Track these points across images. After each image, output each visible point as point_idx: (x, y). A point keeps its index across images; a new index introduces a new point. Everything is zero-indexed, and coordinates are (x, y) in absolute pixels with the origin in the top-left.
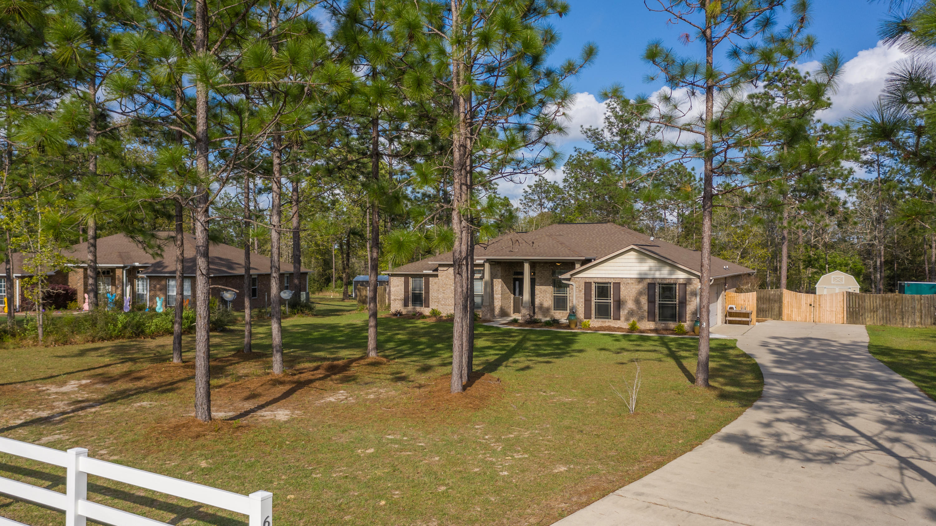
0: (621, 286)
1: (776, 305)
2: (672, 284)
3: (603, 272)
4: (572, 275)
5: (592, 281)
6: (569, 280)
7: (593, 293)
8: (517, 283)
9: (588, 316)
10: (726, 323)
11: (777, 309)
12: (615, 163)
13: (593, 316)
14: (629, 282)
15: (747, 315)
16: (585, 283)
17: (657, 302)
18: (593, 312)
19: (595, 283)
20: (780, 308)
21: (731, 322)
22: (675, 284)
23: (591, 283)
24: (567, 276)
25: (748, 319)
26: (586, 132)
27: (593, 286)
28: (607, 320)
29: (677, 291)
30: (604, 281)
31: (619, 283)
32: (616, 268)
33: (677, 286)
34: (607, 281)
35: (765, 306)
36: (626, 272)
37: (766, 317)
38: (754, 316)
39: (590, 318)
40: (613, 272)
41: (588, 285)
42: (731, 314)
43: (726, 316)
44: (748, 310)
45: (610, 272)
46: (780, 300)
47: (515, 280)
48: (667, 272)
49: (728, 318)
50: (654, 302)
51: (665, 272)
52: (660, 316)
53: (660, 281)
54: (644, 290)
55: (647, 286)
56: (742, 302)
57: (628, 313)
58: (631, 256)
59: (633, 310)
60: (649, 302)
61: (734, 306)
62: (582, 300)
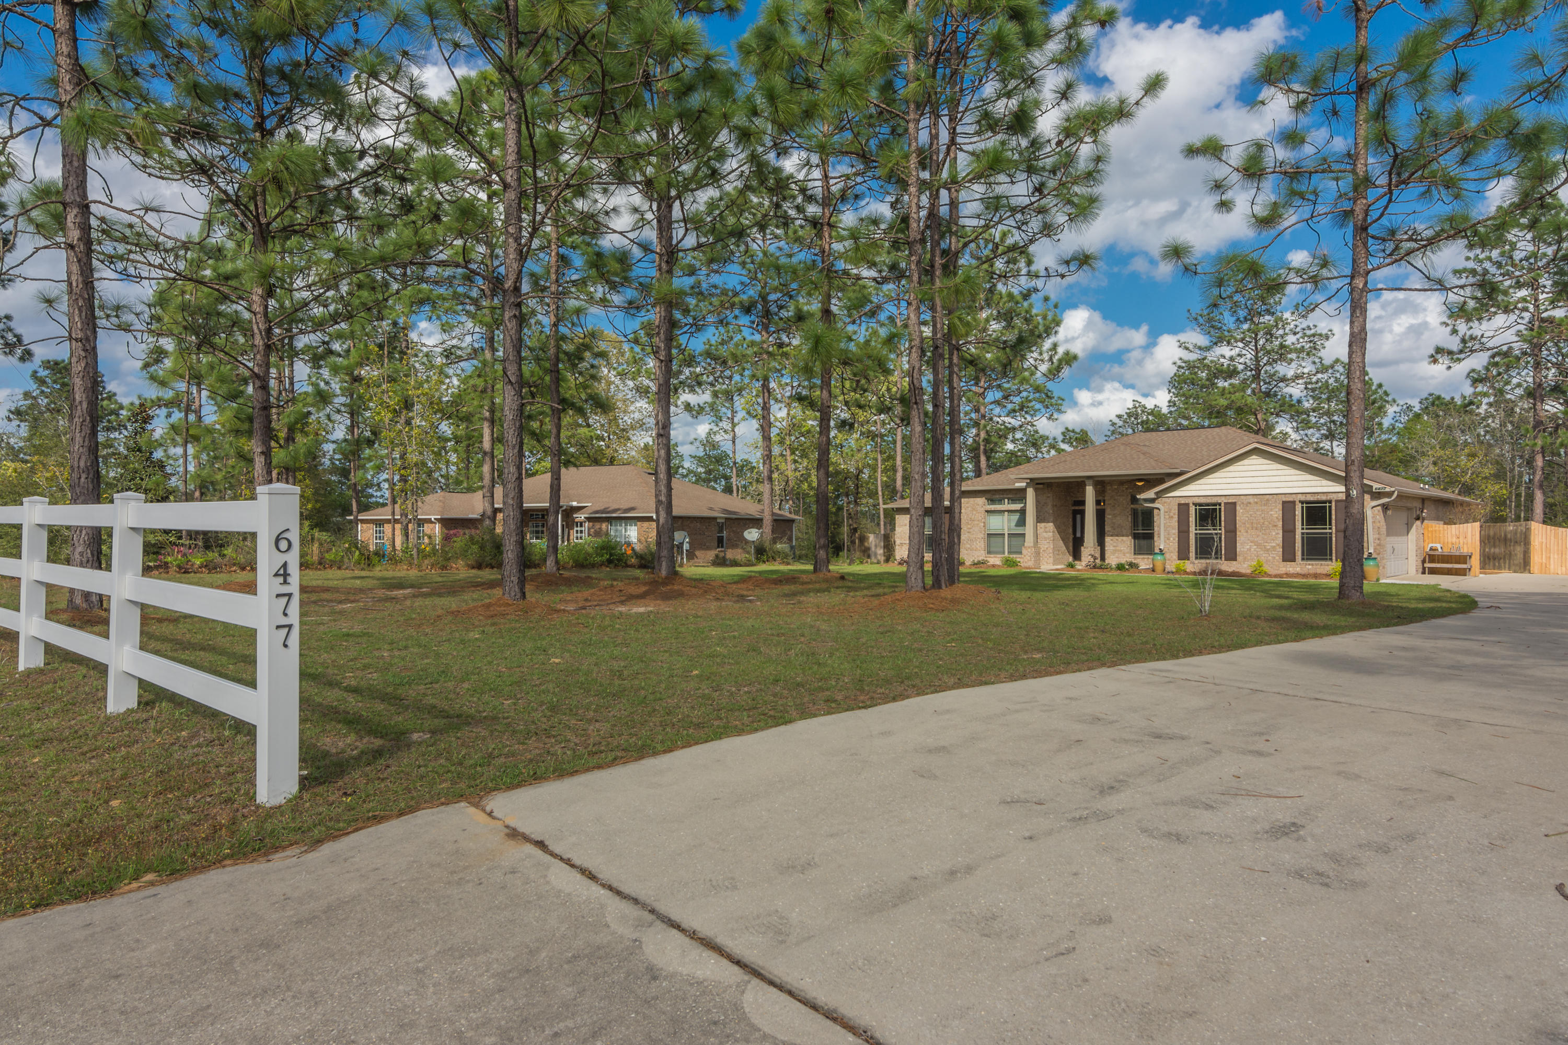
0: (1238, 508)
1: (1519, 550)
2: (1325, 502)
3: (1209, 487)
4: (1157, 493)
5: (1190, 501)
6: (1153, 501)
7: (1192, 519)
8: (1078, 517)
9: (1183, 556)
10: (1424, 573)
11: (1520, 556)
12: (1242, 360)
13: (1192, 554)
15: (1463, 559)
16: (1179, 505)
17: (1299, 531)
18: (1192, 550)
19: (1195, 505)
20: (1527, 554)
21: (1433, 572)
22: (1330, 502)
23: (1188, 505)
24: (1150, 494)
25: (1464, 566)
26: (1196, 319)
27: (1192, 509)
28: (1215, 561)
29: (1333, 512)
30: (1209, 500)
31: (1235, 504)
32: (1231, 481)
33: (1333, 505)
34: (1214, 500)
35: (1497, 550)
36: (1244, 486)
37: (1500, 568)
38: (1475, 562)
39: (1187, 559)
40: (1223, 487)
41: (1183, 509)
42: (1432, 558)
43: (1424, 562)
44: (1465, 551)
45: (1219, 487)
46: (1525, 540)
47: (1075, 513)
48: (1318, 483)
49: (1427, 565)
50: (1294, 531)
51: (1313, 483)
52: (1303, 554)
53: (1303, 498)
54: (1276, 513)
55: (1280, 506)
56: (1454, 540)
57: (1249, 550)
58: (1254, 462)
59: (1258, 545)
60: (1284, 531)
61: (1438, 546)
62: (1175, 531)
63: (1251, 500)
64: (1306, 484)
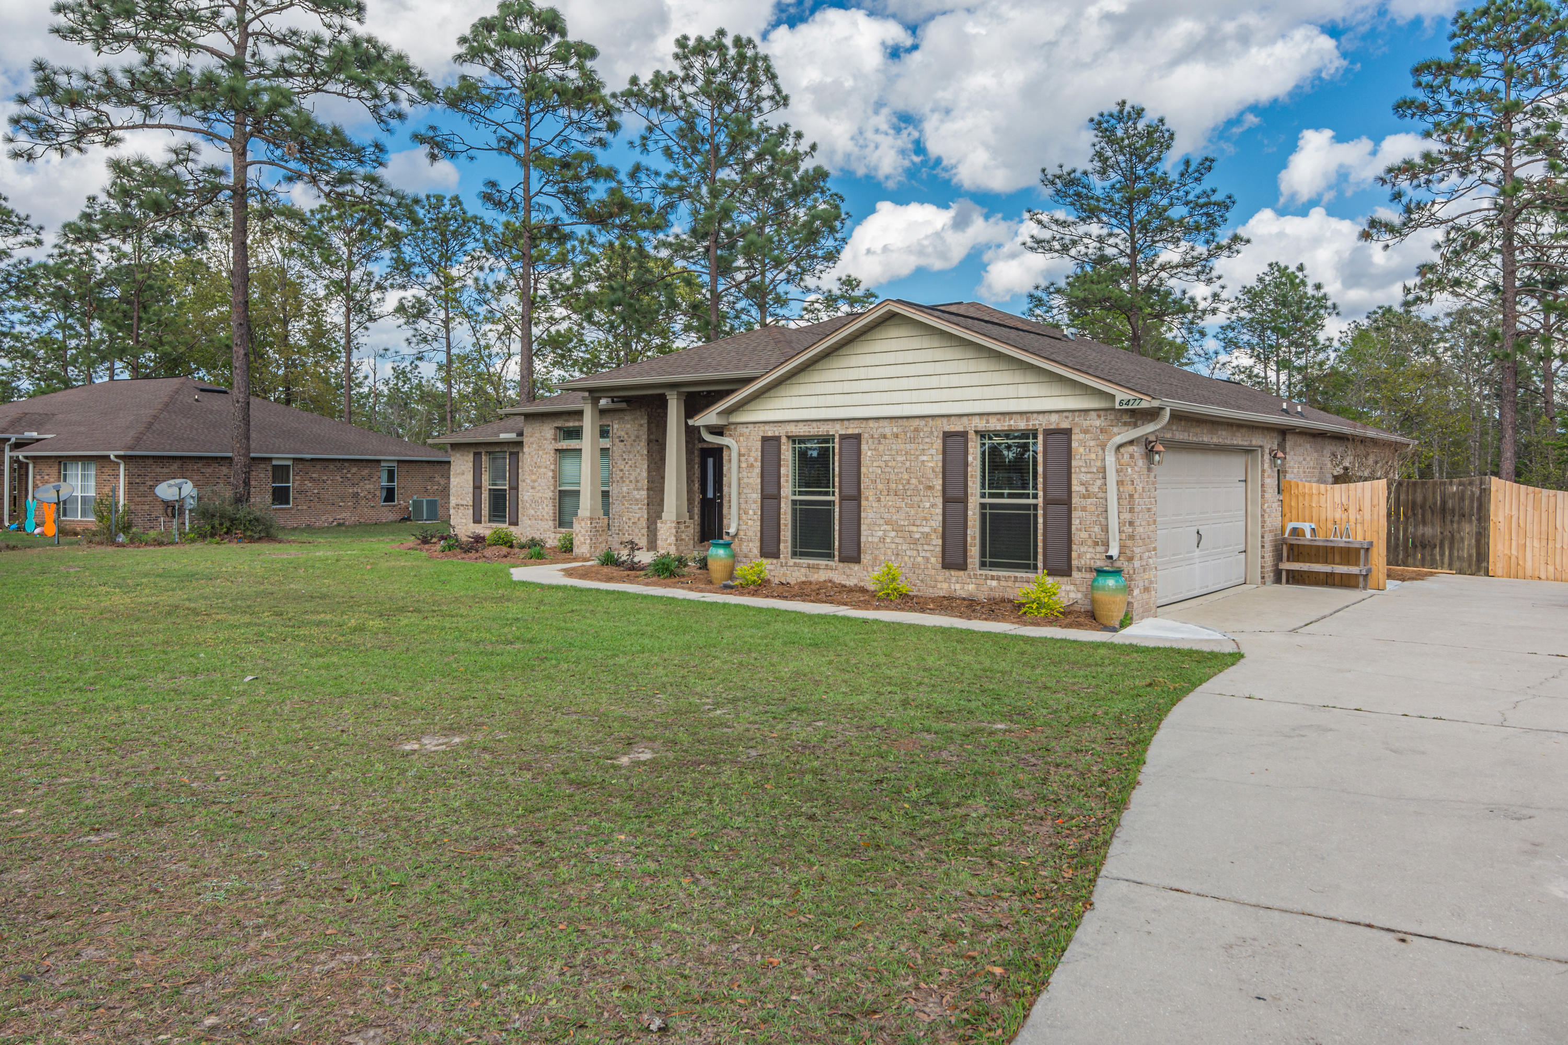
0: (864, 447)
1: (1468, 529)
2: (1026, 434)
3: (813, 401)
5: (782, 433)
7: (786, 470)
9: (769, 550)
10: (1278, 580)
11: (1467, 542)
13: (786, 546)
14: (887, 431)
15: (1349, 554)
16: (765, 439)
17: (974, 501)
18: (786, 534)
19: (792, 439)
20: (1482, 538)
21: (1296, 578)
22: (1034, 434)
23: (778, 439)
24: (715, 416)
25: (1354, 570)
27: (787, 453)
28: (822, 562)
29: (1040, 460)
30: (814, 430)
31: (858, 437)
32: (847, 387)
33: (1040, 438)
34: (823, 429)
35: (1428, 531)
36: (876, 398)
37: (1433, 564)
38: (1379, 558)
39: (776, 555)
40: (838, 400)
41: (770, 444)
42: (1294, 553)
43: (1278, 558)
44: (1358, 538)
45: (830, 400)
46: (1479, 511)
47: (705, 454)
48: (1011, 391)
49: (1286, 566)
50: (964, 501)
51: (1001, 391)
52: (983, 554)
53: (981, 424)
54: (932, 459)
55: (938, 444)
56: (1338, 514)
57: (882, 540)
58: (893, 345)
59: (898, 529)
60: (946, 500)
61: (1307, 527)
62: (756, 496)
63: (888, 429)
64: (988, 392)
